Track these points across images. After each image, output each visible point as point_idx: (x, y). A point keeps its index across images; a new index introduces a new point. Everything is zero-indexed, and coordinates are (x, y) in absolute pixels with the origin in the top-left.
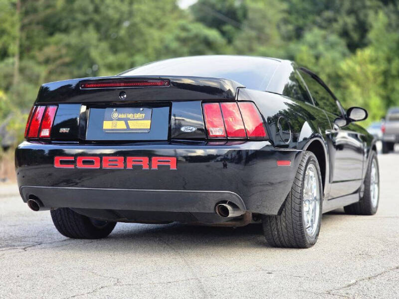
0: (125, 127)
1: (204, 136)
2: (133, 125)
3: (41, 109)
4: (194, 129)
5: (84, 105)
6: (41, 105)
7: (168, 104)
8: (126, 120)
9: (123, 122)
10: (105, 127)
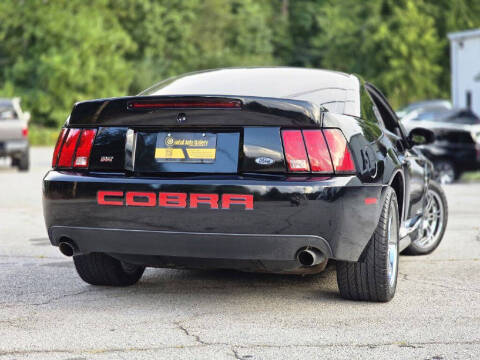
0: (183, 156)
1: (284, 170)
2: (193, 154)
3: (73, 132)
4: (272, 161)
5: (132, 128)
6: (74, 127)
7: (239, 130)
8: (184, 148)
9: (180, 151)
10: (157, 156)
